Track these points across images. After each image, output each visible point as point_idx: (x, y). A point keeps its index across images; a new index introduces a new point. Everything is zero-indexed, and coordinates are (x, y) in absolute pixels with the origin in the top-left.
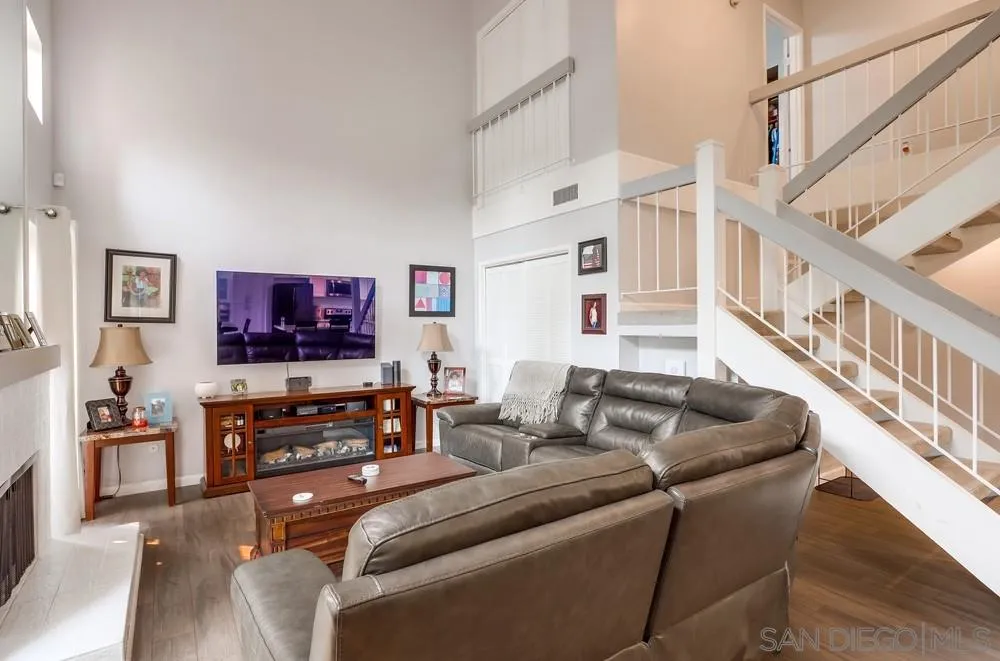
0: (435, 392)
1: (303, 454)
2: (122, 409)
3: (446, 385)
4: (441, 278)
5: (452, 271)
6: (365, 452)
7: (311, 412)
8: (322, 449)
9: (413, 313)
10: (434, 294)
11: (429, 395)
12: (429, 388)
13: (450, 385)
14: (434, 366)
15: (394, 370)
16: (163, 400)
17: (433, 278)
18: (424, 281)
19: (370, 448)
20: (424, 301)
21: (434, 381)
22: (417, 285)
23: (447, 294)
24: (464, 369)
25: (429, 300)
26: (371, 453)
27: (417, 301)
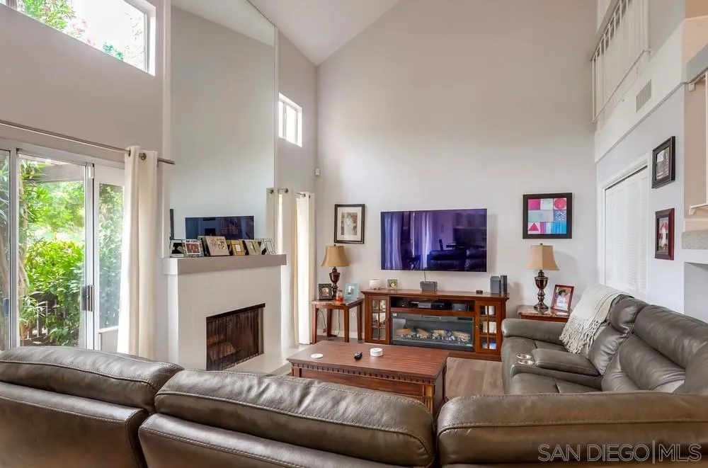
0: (541, 306)
1: (423, 335)
2: (335, 289)
3: (554, 301)
4: (555, 204)
5: (569, 197)
6: (466, 343)
7: (427, 307)
8: (436, 333)
9: (526, 235)
10: (549, 219)
11: (535, 307)
12: (537, 302)
13: (558, 301)
14: (541, 282)
15: (502, 283)
16: (353, 287)
17: (547, 205)
18: (538, 207)
19: (470, 341)
20: (538, 225)
21: (541, 297)
22: (530, 212)
23: (563, 219)
24: (573, 288)
25: (543, 225)
26: (471, 345)
27: (530, 225)
